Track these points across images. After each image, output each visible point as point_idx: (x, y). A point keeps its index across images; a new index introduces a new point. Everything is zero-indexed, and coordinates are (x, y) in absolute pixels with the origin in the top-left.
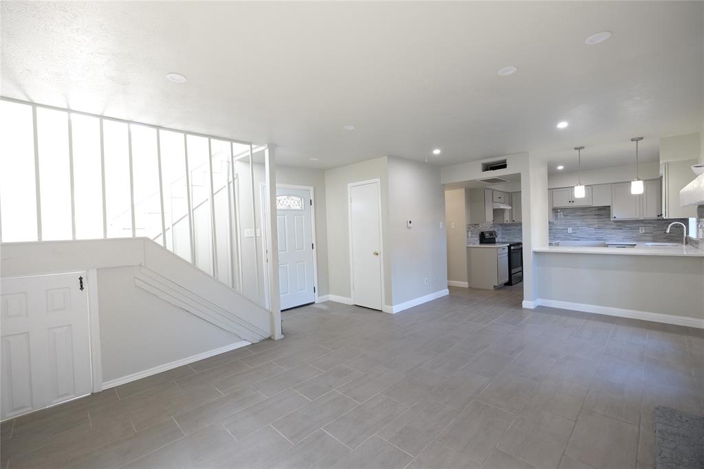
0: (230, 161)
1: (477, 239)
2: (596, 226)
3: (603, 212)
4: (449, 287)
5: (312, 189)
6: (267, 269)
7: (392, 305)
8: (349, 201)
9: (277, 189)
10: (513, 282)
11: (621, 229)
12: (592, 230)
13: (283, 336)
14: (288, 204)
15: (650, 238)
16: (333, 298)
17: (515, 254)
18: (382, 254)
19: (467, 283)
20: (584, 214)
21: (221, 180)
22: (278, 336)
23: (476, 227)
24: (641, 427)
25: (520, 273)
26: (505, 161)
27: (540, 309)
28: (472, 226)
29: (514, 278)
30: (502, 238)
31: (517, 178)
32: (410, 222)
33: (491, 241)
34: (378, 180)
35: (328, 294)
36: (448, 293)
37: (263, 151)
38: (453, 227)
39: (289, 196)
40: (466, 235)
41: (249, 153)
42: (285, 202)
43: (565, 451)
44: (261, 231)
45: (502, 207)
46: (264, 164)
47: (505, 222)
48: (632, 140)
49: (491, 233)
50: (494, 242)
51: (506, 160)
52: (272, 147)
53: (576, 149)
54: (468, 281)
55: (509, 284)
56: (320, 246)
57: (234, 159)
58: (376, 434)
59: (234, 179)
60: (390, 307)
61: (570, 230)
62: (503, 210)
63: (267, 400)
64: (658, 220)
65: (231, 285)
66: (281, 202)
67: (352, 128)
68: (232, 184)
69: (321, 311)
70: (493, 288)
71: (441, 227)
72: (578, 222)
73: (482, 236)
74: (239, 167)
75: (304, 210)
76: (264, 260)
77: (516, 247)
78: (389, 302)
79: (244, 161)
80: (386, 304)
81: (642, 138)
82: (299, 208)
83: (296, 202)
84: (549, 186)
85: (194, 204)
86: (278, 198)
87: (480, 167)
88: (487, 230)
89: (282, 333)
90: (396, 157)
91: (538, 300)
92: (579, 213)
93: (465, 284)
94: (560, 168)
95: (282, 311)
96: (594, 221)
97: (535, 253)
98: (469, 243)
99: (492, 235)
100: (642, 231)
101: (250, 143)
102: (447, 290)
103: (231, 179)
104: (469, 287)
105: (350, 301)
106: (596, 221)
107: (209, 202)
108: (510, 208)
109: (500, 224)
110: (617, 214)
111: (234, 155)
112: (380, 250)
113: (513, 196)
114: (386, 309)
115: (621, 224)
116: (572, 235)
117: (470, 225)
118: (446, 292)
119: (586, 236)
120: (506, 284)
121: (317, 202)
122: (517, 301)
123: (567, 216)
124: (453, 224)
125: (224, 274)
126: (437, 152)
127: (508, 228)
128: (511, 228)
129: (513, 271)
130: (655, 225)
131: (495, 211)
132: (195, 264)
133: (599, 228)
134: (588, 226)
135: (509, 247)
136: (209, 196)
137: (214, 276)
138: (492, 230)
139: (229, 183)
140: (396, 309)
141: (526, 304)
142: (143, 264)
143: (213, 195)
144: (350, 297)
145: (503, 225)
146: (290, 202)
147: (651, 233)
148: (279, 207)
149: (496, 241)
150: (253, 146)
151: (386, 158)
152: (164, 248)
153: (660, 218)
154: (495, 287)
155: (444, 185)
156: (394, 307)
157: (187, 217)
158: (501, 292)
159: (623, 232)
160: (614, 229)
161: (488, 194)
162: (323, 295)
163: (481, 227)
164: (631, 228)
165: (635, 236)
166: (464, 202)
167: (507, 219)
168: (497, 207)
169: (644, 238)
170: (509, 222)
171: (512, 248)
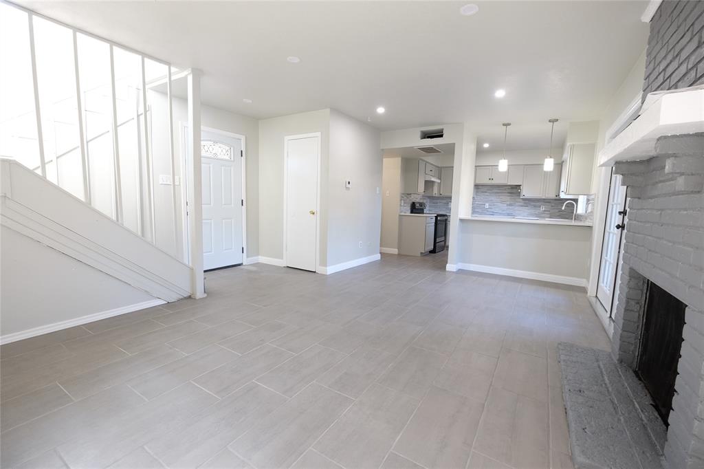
0: (141, 87)
1: (409, 208)
2: (508, 203)
3: (514, 191)
4: (381, 253)
5: (243, 138)
6: (187, 224)
7: (326, 266)
8: (286, 154)
9: (202, 133)
10: (437, 251)
11: (527, 206)
12: (504, 206)
13: (206, 295)
14: (214, 152)
15: (548, 216)
16: (263, 259)
17: (441, 224)
18: (318, 212)
19: (397, 250)
20: (499, 191)
21: (128, 110)
22: (200, 294)
23: (409, 196)
24: (549, 360)
25: (443, 243)
26: (442, 131)
27: (460, 271)
28: (406, 195)
29: (438, 247)
30: (429, 210)
31: (450, 150)
32: (349, 183)
33: (421, 211)
34: (318, 134)
35: (258, 255)
36: (379, 258)
37: (186, 78)
38: (388, 195)
39: (215, 142)
40: (399, 204)
41: (167, 80)
42: (211, 149)
43: (492, 382)
44: (179, 179)
45: (433, 179)
46: (185, 100)
47: (434, 195)
48: (550, 121)
49: (421, 204)
50: (423, 213)
51: (443, 129)
52: (198, 73)
53: (504, 125)
54: (398, 249)
55: (433, 251)
56: (250, 203)
57: (147, 87)
58: (314, 381)
59: (146, 111)
60: (324, 268)
61: (487, 206)
62: (433, 182)
63: (187, 357)
64: (556, 200)
65: (140, 233)
66: (206, 147)
67: (297, 60)
68: (142, 118)
69: (249, 272)
70: (419, 255)
71: (378, 192)
72: (493, 198)
73: (413, 205)
74: (153, 97)
75: (234, 161)
76: (184, 214)
77: (442, 218)
78: (324, 263)
79: (161, 90)
80: (320, 265)
81: (557, 120)
82: (227, 157)
83: (224, 151)
84: (476, 163)
85: (89, 135)
86: (203, 143)
87: (419, 135)
88: (418, 201)
89: (205, 292)
90: (338, 112)
91: (460, 264)
92: (496, 191)
93: (395, 251)
94: (486, 145)
95: (205, 271)
96: (507, 198)
97: (462, 220)
98: (401, 212)
99: (421, 206)
100: (543, 208)
101: (168, 64)
102: (380, 255)
103: (141, 110)
104: (399, 254)
105: (282, 263)
107: (111, 136)
108: (439, 181)
109: (429, 197)
110: (526, 192)
111: (146, 80)
112: (317, 209)
113: (443, 171)
114: (320, 270)
115: (529, 202)
116: (489, 210)
117: (403, 194)
118: (378, 257)
119: (500, 212)
120: (431, 252)
121: (249, 154)
122: (442, 266)
123: (486, 192)
124: (388, 192)
125: (131, 219)
126: (381, 110)
127: (435, 201)
128: (439, 200)
129: (438, 240)
130: (553, 205)
131: (426, 182)
132: (90, 204)
133: (510, 205)
134: (502, 202)
135: (436, 217)
136: (110, 127)
137: (118, 220)
138: (421, 201)
139: (138, 116)
140: (330, 270)
141: (450, 267)
142: (9, 195)
143: (116, 127)
144: (282, 259)
145: (431, 198)
146: (218, 149)
147: (550, 211)
148: (203, 153)
149: (425, 212)
150: (173, 69)
151: (328, 110)
152: (43, 179)
153: (557, 198)
154: (421, 253)
155: (383, 150)
156: (328, 268)
157: (79, 150)
158: (427, 258)
159: (528, 209)
160: (522, 206)
161: (422, 165)
162: (252, 256)
163: (413, 197)
164: (535, 206)
165: (536, 213)
166: (400, 171)
167: (435, 192)
168: (428, 178)
169: (543, 215)
170: (436, 195)
171: (439, 218)
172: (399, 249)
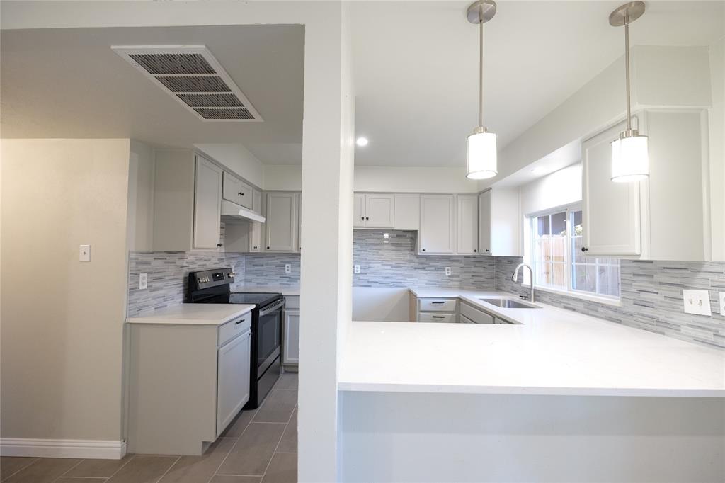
1: (176, 292)
2: (394, 263)
3: (405, 241)
11: (424, 269)
12: (387, 269)
23: (175, 258)
29: (262, 387)
30: (246, 281)
33: (220, 296)
38: (86, 258)
45: (243, 213)
47: (252, 250)
49: (217, 275)
61: (358, 269)
62: (248, 222)
73: (191, 280)
77: (268, 311)
88: (207, 266)
93: (112, 449)
99: (221, 277)
100: (449, 271)
104: (127, 456)
106: (392, 255)
108: (262, 220)
109: (243, 254)
110: (428, 244)
113: (270, 199)
115: (428, 262)
116: (361, 277)
119: (381, 279)
127: (257, 261)
128: (264, 261)
131: (225, 220)
133: (397, 267)
134: (383, 262)
135: (255, 313)
145: (250, 256)
147: (459, 276)
149: (232, 289)
153: (476, 254)
154: (204, 443)
159: (426, 274)
163: (191, 259)
164: (437, 269)
165: (440, 280)
166: (125, 179)
167: (255, 241)
168: (229, 211)
169: (450, 284)
170: (258, 250)
171: (261, 313)
172: (125, 439)
